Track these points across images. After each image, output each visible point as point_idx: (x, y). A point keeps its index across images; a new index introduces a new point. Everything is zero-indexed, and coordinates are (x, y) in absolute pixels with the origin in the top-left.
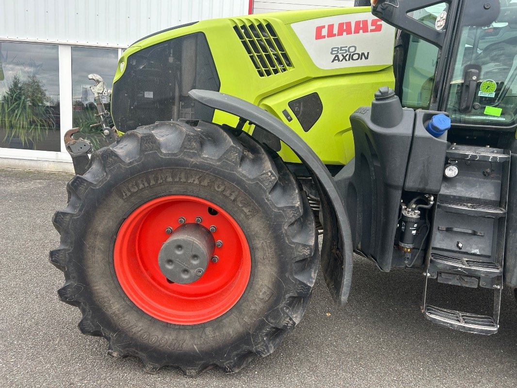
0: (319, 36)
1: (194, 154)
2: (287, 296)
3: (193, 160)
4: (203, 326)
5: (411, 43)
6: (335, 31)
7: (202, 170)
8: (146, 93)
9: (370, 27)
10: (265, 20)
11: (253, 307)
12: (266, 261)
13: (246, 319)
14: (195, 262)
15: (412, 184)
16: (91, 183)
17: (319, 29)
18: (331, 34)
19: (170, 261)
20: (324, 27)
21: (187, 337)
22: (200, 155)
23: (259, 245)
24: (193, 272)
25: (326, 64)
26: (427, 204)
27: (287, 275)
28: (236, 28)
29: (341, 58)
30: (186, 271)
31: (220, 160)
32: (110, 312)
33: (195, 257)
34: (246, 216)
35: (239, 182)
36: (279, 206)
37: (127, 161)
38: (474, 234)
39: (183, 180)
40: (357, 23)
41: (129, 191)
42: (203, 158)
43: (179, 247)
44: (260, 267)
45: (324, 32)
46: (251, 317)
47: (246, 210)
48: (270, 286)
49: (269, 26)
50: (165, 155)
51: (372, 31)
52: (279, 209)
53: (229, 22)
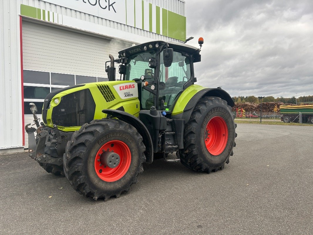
0: (121, 90)
1: (118, 127)
2: (141, 163)
3: (118, 129)
4: (120, 180)
5: (142, 91)
6: (124, 88)
7: (120, 131)
8: (62, 109)
9: (132, 87)
10: (106, 85)
11: (133, 169)
12: (136, 155)
13: (132, 173)
14: (117, 160)
15: (161, 129)
16: (90, 141)
17: (120, 87)
18: (123, 89)
19: (110, 162)
20: (121, 87)
21: (117, 184)
22: (119, 128)
23: (134, 151)
24: (117, 163)
25: (123, 97)
26: (163, 133)
27: (141, 157)
28: (98, 87)
29: (127, 96)
30: (115, 164)
31: (124, 128)
32: (95, 183)
33: (117, 158)
34: (130, 143)
35: (129, 134)
36: (138, 138)
37: (100, 132)
38: (170, 139)
39: (115, 135)
40: (129, 85)
41: (101, 141)
42: (120, 128)
43: (113, 156)
44: (134, 157)
45: (122, 88)
46: (133, 172)
47: (130, 141)
48: (137, 162)
49: (107, 86)
50: (111, 129)
51: (133, 88)
52: (138, 139)
53: (96, 85)
